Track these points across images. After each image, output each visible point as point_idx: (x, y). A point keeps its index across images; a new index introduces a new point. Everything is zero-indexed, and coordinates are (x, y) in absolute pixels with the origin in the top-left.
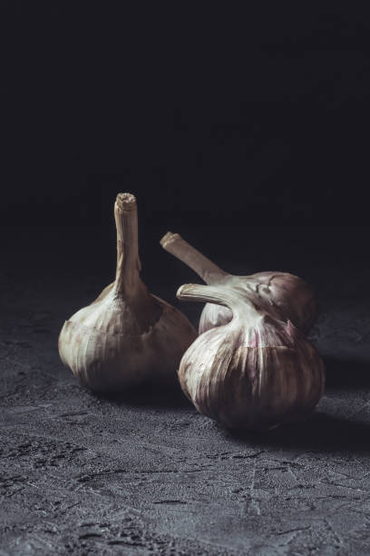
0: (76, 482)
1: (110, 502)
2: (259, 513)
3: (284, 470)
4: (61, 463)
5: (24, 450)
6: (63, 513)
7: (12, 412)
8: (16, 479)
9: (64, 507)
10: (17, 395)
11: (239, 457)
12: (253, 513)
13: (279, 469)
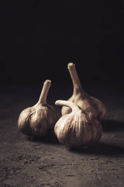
0: (38, 169)
1: (50, 176)
2: (100, 179)
3: (107, 164)
4: (33, 163)
5: (20, 158)
6: (34, 180)
7: (16, 145)
8: (18, 169)
9: (34, 178)
10: (17, 139)
11: (92, 159)
12: (98, 179)
13: (106, 163)
